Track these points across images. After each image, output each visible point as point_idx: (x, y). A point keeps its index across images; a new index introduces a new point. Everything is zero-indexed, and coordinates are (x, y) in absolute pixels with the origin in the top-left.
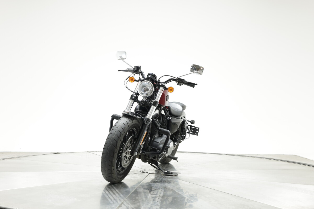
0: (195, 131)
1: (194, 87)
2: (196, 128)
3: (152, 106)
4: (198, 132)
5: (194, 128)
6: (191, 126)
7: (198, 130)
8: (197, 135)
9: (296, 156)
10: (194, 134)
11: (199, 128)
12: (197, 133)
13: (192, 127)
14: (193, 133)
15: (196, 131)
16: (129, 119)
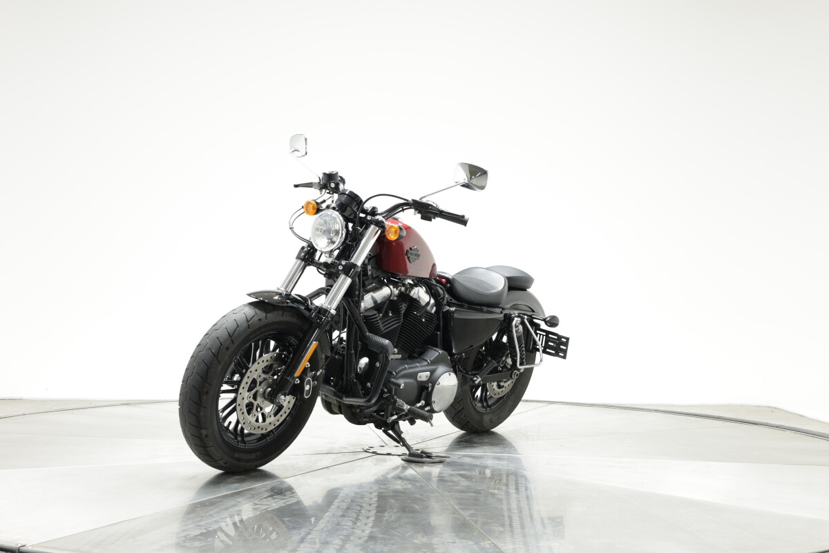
0: (558, 346)
1: (465, 225)
2: (560, 337)
3: (342, 277)
4: (565, 348)
5: (556, 337)
6: (548, 333)
7: (566, 344)
8: (564, 357)
9: (774, 409)
10: (556, 355)
11: (568, 339)
12: (565, 352)
13: (550, 336)
14: (554, 352)
15: (561, 347)
16: (256, 309)
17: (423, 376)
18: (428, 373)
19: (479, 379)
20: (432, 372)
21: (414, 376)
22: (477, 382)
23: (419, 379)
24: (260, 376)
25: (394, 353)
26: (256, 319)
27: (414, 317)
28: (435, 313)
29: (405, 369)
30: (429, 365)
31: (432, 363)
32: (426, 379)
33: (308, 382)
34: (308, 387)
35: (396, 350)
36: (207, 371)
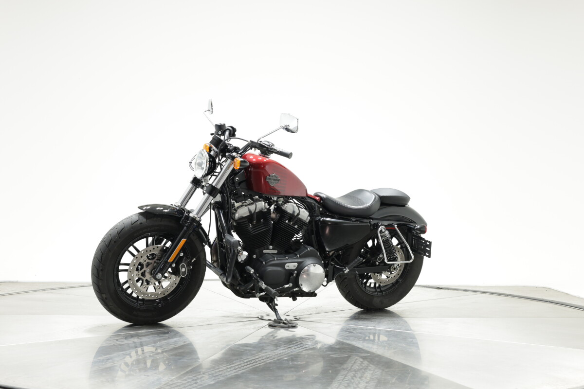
0: (425, 248)
2: (426, 241)
3: (207, 195)
4: (429, 249)
5: (423, 241)
6: (419, 238)
7: (430, 246)
8: (429, 256)
10: (424, 255)
11: (430, 243)
12: (429, 252)
13: (420, 240)
14: (423, 253)
15: (427, 248)
16: (141, 216)
17: (291, 266)
18: (296, 264)
19: (347, 270)
20: (299, 263)
21: (283, 265)
22: (345, 272)
23: (287, 268)
24: (145, 261)
25: (268, 249)
26: (138, 223)
27: (286, 223)
28: (310, 221)
29: (275, 260)
30: (298, 258)
31: (301, 257)
32: (294, 268)
33: (183, 266)
34: (183, 270)
35: (271, 247)
36: (102, 256)
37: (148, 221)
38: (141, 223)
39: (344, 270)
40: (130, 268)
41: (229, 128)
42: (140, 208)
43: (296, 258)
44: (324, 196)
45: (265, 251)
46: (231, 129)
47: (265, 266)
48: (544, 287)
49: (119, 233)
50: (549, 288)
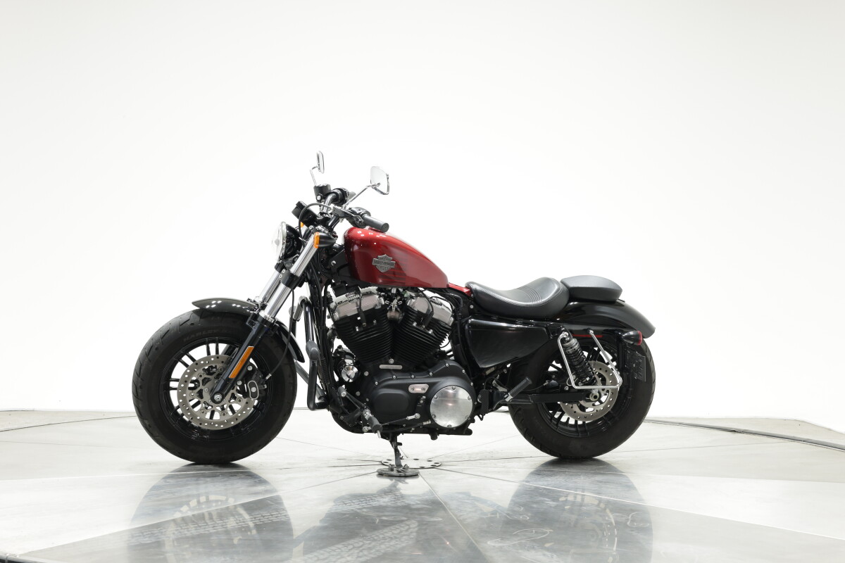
9: (801, 423)
16: (194, 315)
17: (418, 389)
18: (426, 387)
19: (510, 397)
20: (431, 385)
21: (405, 387)
22: (507, 400)
23: (411, 391)
24: (201, 376)
25: (388, 363)
26: (189, 323)
27: (414, 327)
28: (454, 324)
29: (392, 379)
30: (430, 377)
31: (434, 376)
32: (424, 392)
33: (252, 385)
34: (254, 390)
35: (392, 361)
36: (140, 368)
37: (202, 320)
38: (192, 324)
39: (506, 396)
40: (179, 385)
41: (336, 191)
42: (194, 303)
43: (428, 377)
44: (478, 288)
45: (382, 366)
46: (339, 192)
47: (376, 388)
48: (796, 420)
49: (162, 337)
50: (803, 422)
